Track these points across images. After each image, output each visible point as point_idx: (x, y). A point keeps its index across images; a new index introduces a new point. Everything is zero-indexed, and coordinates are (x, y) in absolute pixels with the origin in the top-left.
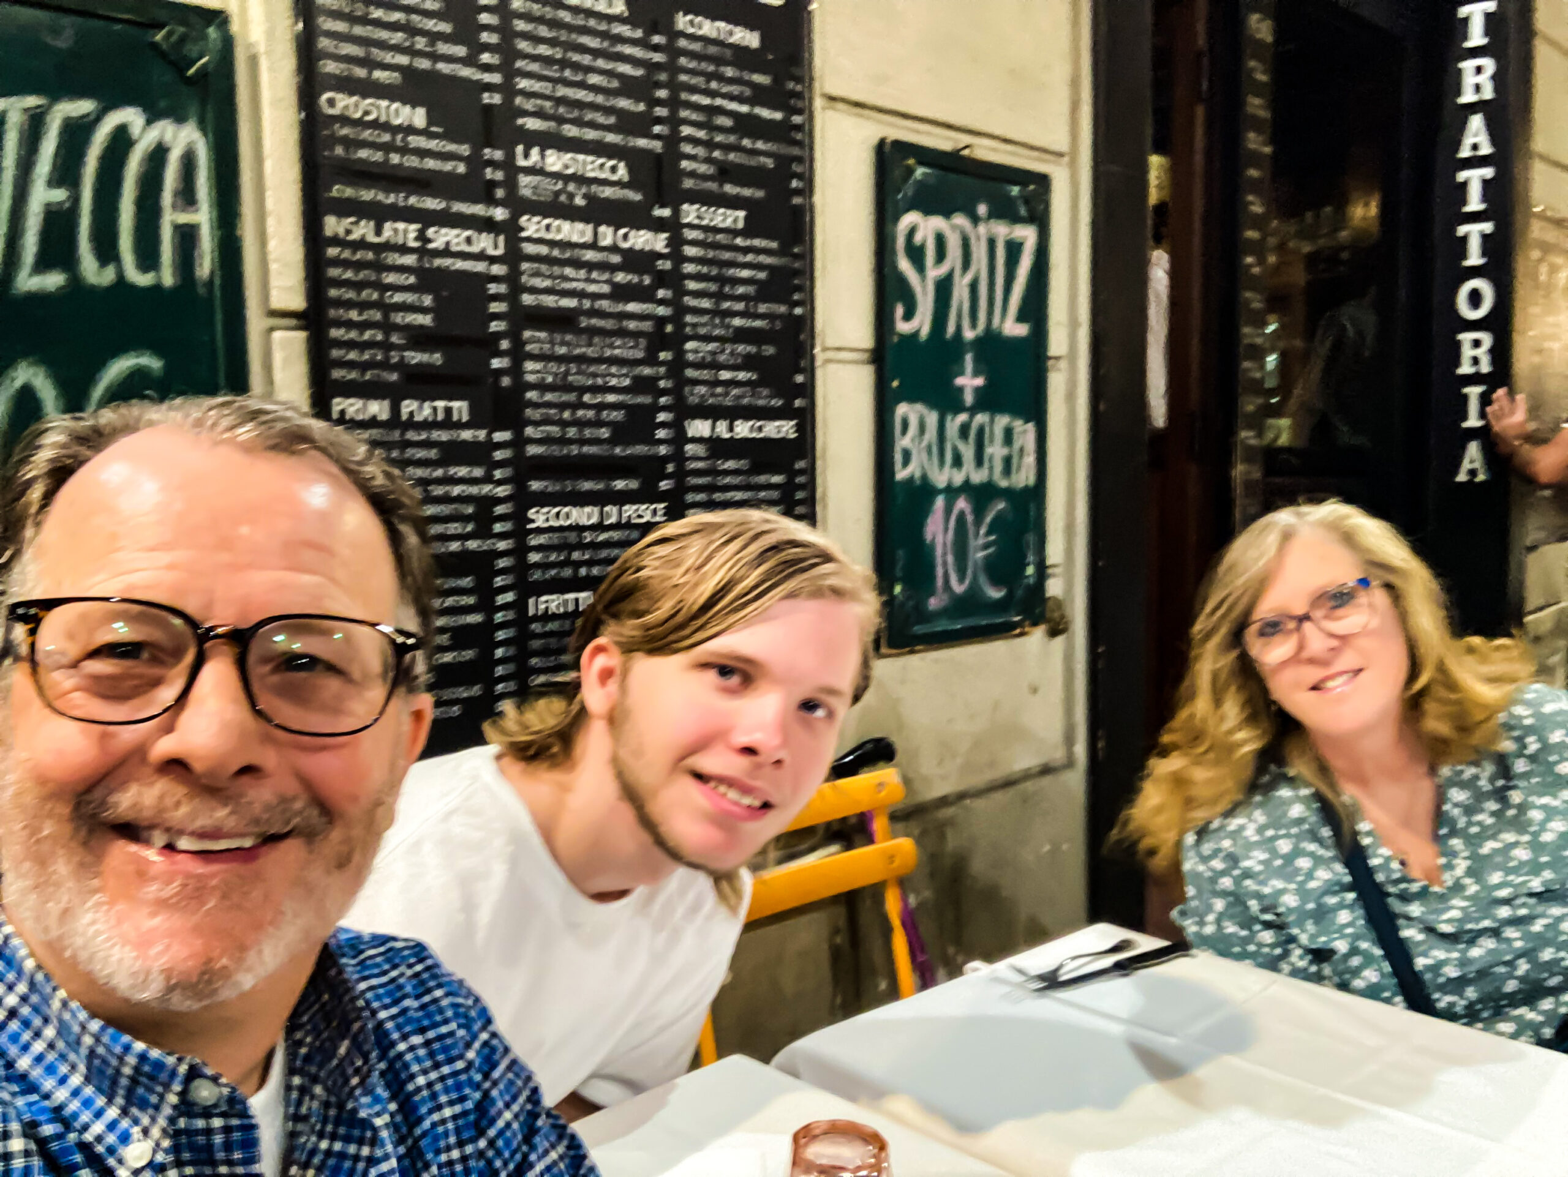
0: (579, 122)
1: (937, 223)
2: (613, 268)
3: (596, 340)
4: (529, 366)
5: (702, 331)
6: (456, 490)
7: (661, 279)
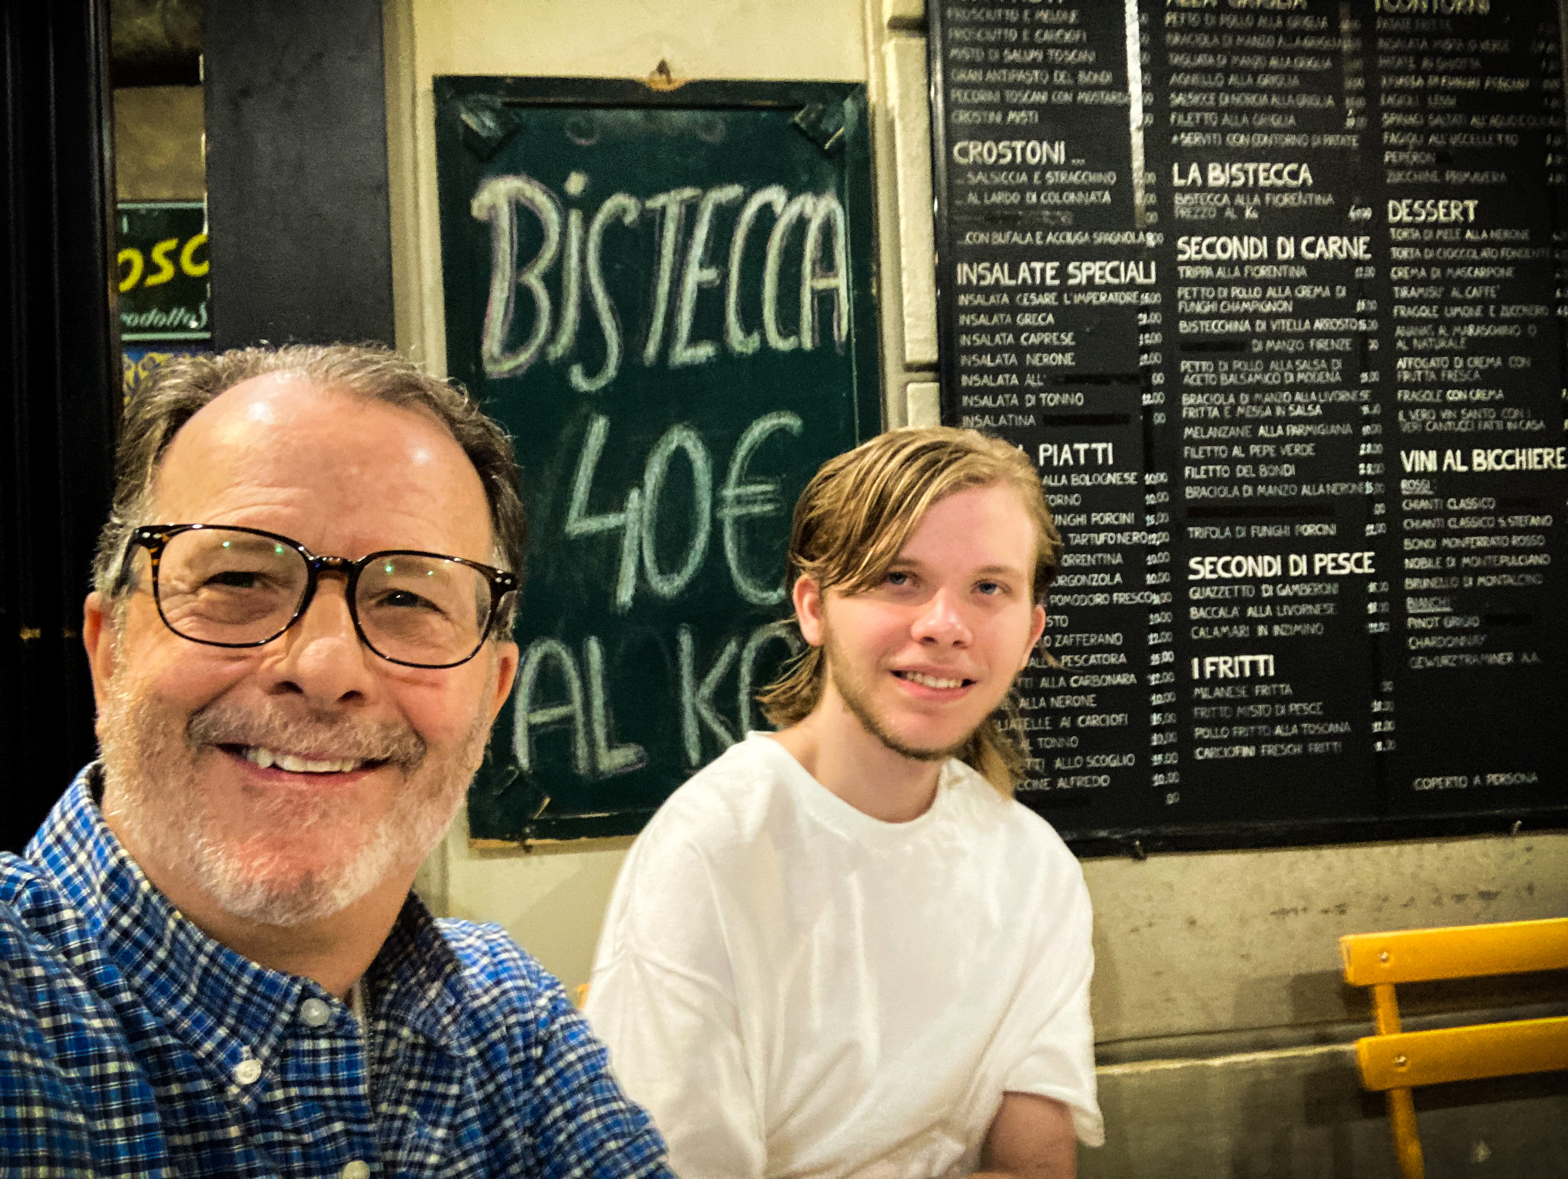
2: (1295, 283)
3: (1273, 365)
4: (1188, 399)
5: (1420, 345)
6: (1100, 538)
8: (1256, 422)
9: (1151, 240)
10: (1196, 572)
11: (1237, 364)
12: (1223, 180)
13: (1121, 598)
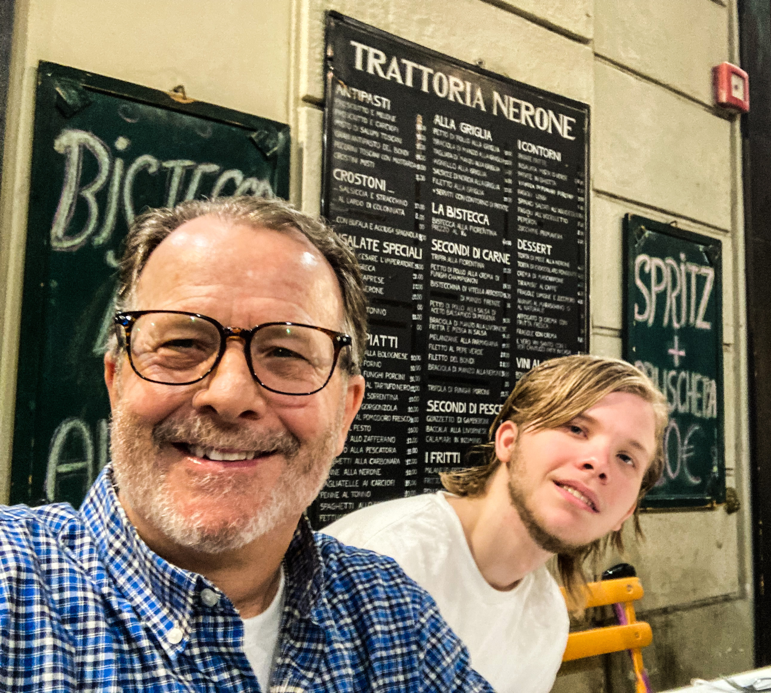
0: (465, 193)
1: (657, 261)
2: (480, 270)
3: (469, 309)
4: (432, 320)
5: (527, 308)
6: (389, 386)
7: (505, 278)
8: (460, 336)
9: (421, 237)
10: (430, 408)
11: (454, 306)
12: (453, 215)
13: (396, 418)
